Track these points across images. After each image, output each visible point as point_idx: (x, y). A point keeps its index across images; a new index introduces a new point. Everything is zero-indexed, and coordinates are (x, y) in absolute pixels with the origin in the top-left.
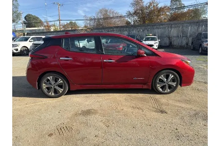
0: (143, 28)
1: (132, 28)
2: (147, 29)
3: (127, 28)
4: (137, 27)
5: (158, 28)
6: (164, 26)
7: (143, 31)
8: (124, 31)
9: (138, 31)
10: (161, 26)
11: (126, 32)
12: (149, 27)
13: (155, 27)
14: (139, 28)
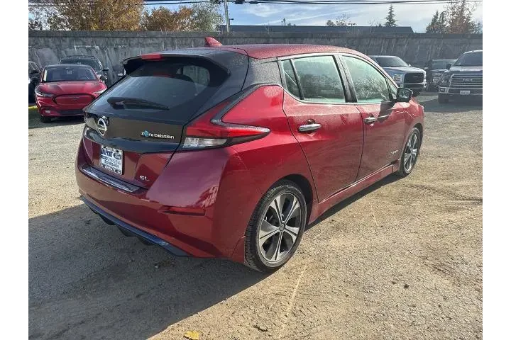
0: (102, 41)
1: (68, 39)
2: (112, 45)
3: (50, 40)
4: (84, 39)
5: (143, 46)
6: (156, 41)
7: (102, 49)
8: (41, 47)
9: (88, 50)
10: (150, 41)
11: (49, 49)
12: (118, 40)
13: (134, 41)
14: (90, 40)
